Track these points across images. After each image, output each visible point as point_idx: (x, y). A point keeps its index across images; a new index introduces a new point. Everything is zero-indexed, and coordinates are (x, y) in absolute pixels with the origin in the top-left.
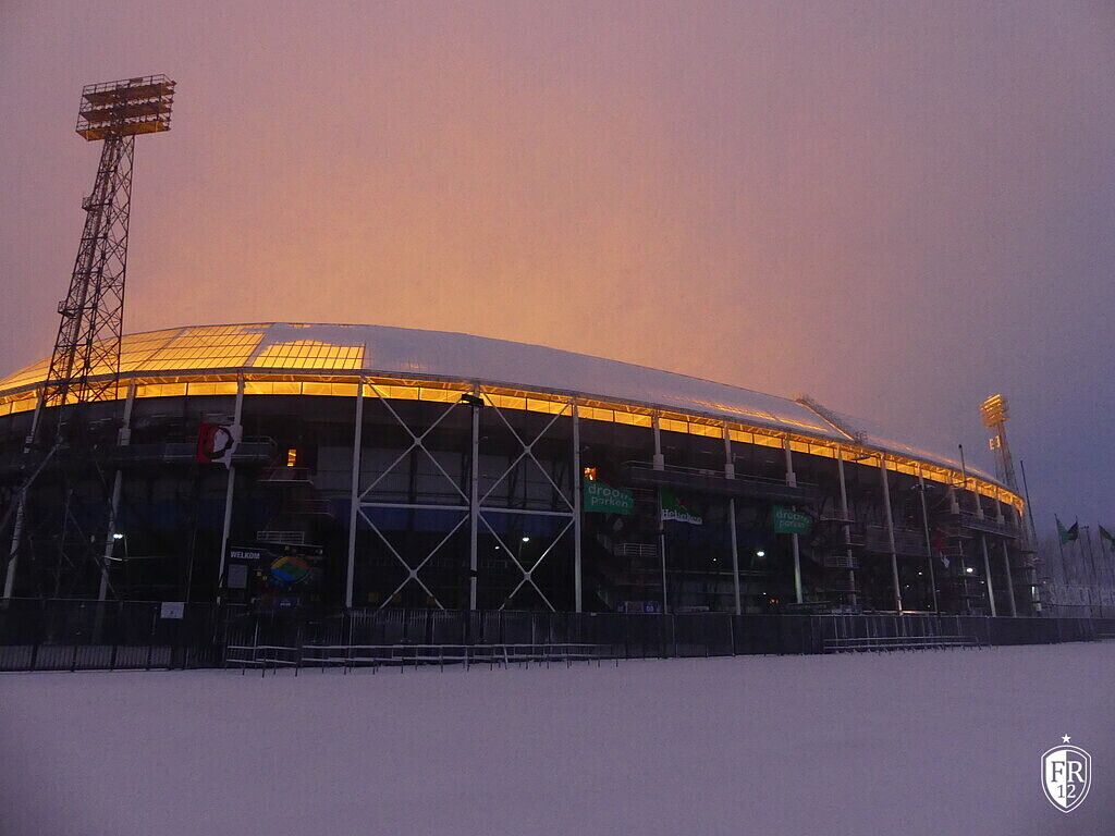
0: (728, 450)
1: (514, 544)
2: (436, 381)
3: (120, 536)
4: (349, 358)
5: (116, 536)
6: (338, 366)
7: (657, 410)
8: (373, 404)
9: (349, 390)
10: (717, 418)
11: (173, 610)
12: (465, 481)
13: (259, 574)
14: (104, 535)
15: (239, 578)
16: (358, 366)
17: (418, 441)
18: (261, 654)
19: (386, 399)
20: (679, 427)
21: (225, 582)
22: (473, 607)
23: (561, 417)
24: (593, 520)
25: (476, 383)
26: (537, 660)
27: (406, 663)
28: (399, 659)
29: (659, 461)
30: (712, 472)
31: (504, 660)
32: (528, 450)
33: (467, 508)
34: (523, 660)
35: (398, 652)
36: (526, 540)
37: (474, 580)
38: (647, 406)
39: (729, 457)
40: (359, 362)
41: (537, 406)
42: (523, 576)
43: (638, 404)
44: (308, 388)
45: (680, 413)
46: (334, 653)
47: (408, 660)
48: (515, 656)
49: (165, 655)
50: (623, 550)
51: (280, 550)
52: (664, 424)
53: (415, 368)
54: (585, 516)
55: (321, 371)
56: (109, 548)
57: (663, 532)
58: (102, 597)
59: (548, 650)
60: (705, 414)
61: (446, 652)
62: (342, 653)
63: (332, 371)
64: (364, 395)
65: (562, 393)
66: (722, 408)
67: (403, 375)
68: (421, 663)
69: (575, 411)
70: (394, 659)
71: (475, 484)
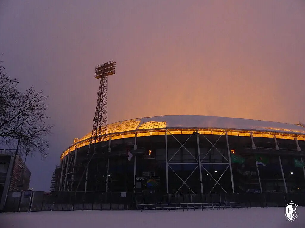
0: (276, 141)
1: (213, 173)
2: (186, 129)
3: (110, 175)
4: (162, 125)
5: (109, 175)
6: (160, 127)
7: (251, 131)
8: (170, 136)
9: (163, 133)
10: (271, 132)
11: (123, 194)
12: (196, 156)
13: (144, 184)
14: (106, 175)
15: (139, 186)
16: (165, 127)
17: (182, 146)
18: (146, 206)
19: (173, 135)
20: (259, 135)
21: (136, 187)
22: (202, 192)
23: (222, 136)
24: (235, 165)
25: (197, 129)
26: (222, 208)
27: (184, 208)
28: (183, 207)
29: (254, 146)
30: (271, 149)
31: (212, 207)
32: (214, 146)
33: (198, 163)
34: (218, 208)
35: (182, 205)
36: (216, 172)
37: (202, 184)
38: (248, 130)
39: (276, 144)
40: (165, 126)
41: (215, 133)
42: (216, 183)
43: (246, 130)
44: (153, 134)
45: (259, 131)
46: (165, 206)
47: (185, 208)
48: (216, 206)
49: (122, 206)
50: (246, 173)
51: (149, 178)
52: (254, 135)
53: (180, 126)
54: (232, 164)
55: (156, 129)
56: (107, 178)
57: (258, 168)
58: (106, 192)
59: (225, 205)
60: (266, 131)
61: (196, 205)
62: (167, 206)
63: (158, 129)
64: (167, 134)
65: (222, 129)
66: (272, 129)
67: (177, 128)
68: (189, 208)
69: (226, 134)
70: (181, 207)
71: (199, 157)
